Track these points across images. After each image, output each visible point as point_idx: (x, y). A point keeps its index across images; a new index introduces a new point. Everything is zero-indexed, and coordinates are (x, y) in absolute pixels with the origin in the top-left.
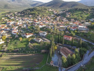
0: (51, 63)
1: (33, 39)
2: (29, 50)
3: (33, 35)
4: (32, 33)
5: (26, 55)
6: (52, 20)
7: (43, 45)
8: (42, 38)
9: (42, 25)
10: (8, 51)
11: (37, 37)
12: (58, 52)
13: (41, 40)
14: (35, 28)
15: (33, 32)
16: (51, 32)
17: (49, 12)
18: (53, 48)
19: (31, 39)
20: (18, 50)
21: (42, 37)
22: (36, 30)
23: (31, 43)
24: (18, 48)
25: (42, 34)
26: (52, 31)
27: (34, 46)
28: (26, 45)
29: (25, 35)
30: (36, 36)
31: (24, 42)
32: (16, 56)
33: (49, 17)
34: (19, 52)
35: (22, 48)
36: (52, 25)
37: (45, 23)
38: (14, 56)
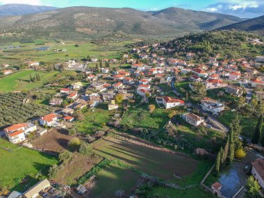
0: (212, 187)
1: (180, 113)
2: (165, 139)
3: (183, 104)
4: (181, 99)
5: (156, 148)
6: (255, 72)
7: (205, 136)
8: (206, 118)
9: (215, 82)
10: (120, 128)
11: (191, 112)
12: (246, 167)
13: (203, 121)
14: (192, 87)
15: (186, 97)
16: (240, 106)
17: (252, 46)
18: (229, 151)
19: (175, 113)
20: (140, 131)
21: (207, 115)
22: (194, 93)
23: (172, 122)
24: (141, 127)
25: (209, 107)
26: (242, 104)
27: (179, 132)
28: (161, 125)
29: (164, 101)
30: (191, 108)
31: (159, 116)
32: (134, 142)
33: (248, 61)
34: (142, 137)
35: (150, 130)
36: (247, 87)
37: (228, 77)
38: (131, 141)
